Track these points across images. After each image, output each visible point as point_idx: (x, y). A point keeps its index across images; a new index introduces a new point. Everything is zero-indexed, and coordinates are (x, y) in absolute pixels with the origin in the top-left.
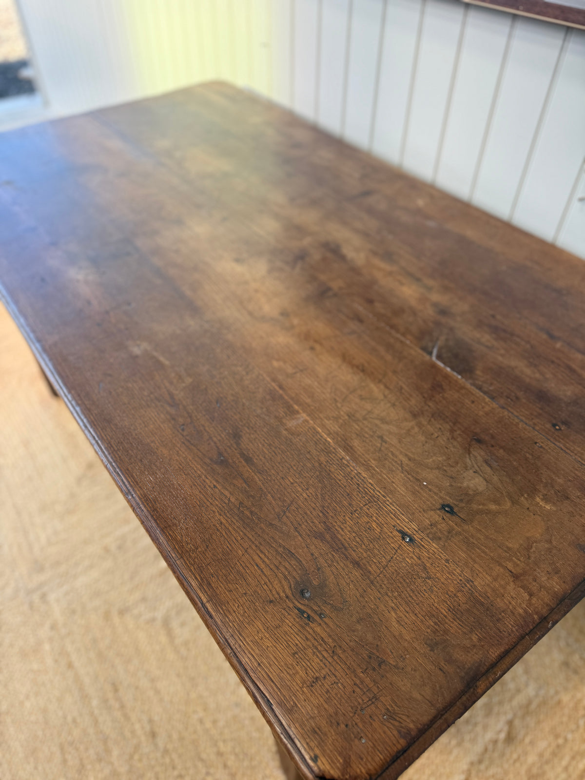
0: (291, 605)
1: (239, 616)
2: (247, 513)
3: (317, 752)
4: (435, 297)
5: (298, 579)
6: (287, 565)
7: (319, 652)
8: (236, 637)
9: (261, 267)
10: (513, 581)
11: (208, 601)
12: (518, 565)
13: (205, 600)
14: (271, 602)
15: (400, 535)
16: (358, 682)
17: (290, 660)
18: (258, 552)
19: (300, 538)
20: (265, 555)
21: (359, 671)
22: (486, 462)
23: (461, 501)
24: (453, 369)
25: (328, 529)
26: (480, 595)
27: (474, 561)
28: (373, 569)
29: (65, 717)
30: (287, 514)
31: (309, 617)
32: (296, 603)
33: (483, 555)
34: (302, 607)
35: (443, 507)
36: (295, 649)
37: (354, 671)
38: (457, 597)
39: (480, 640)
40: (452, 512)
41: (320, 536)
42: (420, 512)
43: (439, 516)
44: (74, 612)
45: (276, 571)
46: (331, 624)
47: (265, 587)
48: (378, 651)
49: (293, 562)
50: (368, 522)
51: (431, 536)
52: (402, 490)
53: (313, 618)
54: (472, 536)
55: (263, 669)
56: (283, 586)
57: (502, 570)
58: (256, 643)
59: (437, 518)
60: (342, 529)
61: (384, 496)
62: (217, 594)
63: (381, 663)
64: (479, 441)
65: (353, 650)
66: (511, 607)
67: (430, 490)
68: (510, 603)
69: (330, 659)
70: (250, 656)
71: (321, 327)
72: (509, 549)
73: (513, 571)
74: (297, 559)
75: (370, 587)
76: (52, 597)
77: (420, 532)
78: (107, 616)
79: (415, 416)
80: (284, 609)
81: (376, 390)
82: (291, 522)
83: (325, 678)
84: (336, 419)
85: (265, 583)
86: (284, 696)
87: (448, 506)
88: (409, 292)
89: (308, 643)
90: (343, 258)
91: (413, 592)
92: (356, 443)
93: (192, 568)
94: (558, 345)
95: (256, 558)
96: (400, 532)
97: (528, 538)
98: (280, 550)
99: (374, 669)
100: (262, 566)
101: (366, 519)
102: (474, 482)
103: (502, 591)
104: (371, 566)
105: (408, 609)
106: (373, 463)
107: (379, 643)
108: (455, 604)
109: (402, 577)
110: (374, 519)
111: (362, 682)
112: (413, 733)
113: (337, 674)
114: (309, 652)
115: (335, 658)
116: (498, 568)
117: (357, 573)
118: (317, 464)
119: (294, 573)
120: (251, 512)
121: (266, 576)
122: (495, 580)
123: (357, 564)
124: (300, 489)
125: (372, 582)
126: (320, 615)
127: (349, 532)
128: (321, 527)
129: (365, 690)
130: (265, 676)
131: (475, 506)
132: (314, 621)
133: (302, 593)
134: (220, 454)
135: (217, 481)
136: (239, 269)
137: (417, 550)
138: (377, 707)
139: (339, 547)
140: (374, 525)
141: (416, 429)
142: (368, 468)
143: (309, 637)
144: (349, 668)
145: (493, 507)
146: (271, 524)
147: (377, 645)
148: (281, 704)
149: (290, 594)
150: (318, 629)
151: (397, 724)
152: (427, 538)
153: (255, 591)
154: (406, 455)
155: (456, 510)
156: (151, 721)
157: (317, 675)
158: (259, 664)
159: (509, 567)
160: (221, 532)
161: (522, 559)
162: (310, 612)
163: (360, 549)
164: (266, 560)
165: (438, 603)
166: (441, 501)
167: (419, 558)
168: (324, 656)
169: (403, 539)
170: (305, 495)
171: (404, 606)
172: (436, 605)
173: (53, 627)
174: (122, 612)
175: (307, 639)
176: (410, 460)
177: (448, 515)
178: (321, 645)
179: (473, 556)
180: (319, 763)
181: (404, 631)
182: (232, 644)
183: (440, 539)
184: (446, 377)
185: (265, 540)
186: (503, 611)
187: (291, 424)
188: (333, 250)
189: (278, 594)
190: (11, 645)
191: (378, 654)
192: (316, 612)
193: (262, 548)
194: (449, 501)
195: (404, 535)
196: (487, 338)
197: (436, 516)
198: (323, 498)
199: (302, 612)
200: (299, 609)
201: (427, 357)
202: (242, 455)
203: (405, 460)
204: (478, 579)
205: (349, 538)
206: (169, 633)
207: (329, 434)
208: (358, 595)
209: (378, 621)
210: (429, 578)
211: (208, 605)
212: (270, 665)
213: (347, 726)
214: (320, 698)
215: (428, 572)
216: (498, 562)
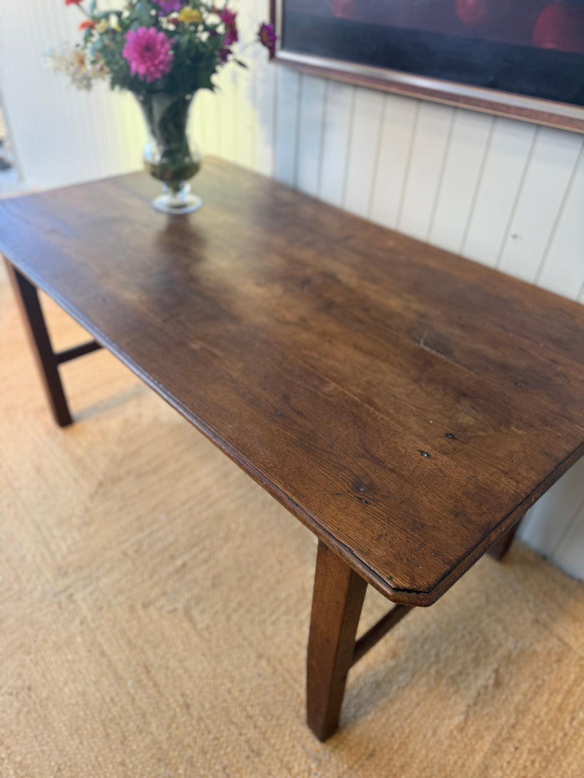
0: (352, 496)
1: (317, 503)
2: (307, 445)
3: (391, 575)
4: (415, 306)
5: (353, 481)
6: (343, 473)
7: (379, 521)
8: (318, 514)
9: (278, 289)
10: (504, 475)
11: (293, 496)
12: (505, 466)
13: (290, 495)
14: (337, 494)
15: (420, 453)
16: (410, 536)
17: (359, 526)
18: (321, 467)
19: (349, 458)
20: (326, 468)
21: (409, 530)
22: (473, 407)
23: (459, 431)
24: (438, 351)
25: (368, 452)
26: (483, 484)
27: (475, 465)
28: (405, 473)
29: (103, 698)
30: (336, 444)
31: (366, 502)
32: (355, 494)
33: (479, 461)
34: (360, 496)
35: (447, 435)
36: (361, 519)
37: (405, 530)
38: (467, 486)
39: (488, 509)
40: (453, 437)
41: (364, 456)
42: (431, 439)
43: (445, 440)
44: (101, 608)
45: (337, 477)
46: (382, 505)
47: (331, 486)
48: (419, 519)
49: (347, 472)
50: (395, 447)
51: (441, 452)
52: (416, 427)
53: (370, 503)
54: (471, 451)
55: (342, 532)
56: (344, 485)
57: (495, 469)
58: (333, 517)
59: (444, 442)
60: (377, 451)
61: (403, 431)
62: (298, 492)
63: (423, 525)
64: (465, 395)
65: (401, 519)
66: (505, 490)
67: (436, 426)
68: (504, 488)
69: (386, 524)
70: (331, 525)
71: (333, 327)
72: (498, 457)
73: (503, 469)
74: (348, 469)
75: (405, 484)
76: (78, 597)
77: (434, 451)
78: (132, 609)
79: (416, 381)
80: (348, 498)
81: (383, 366)
82: (340, 449)
83: (386, 535)
84: (358, 385)
85: (331, 484)
86: (361, 546)
87: (450, 434)
88: (394, 303)
89: (369, 516)
90: (339, 282)
91: (436, 485)
92: (376, 400)
93: (276, 477)
94: (511, 335)
95: (320, 470)
96: (420, 451)
97: (510, 451)
98: (337, 465)
99: (419, 529)
100: (326, 474)
101: (393, 445)
102: (466, 419)
103: (498, 481)
104: (403, 471)
105: (434, 495)
106: (392, 411)
107: (419, 514)
108: (467, 490)
109: (427, 477)
110: (400, 444)
111: (412, 536)
112: (454, 562)
113: (394, 532)
114: (372, 521)
115: (391, 523)
116: (492, 468)
117: (393, 476)
118: (350, 414)
119: (350, 478)
120: (310, 444)
121: (330, 480)
122: (492, 475)
123: (393, 471)
124: (341, 429)
125: (406, 480)
126: (374, 500)
127: (383, 452)
128: (362, 451)
129: (416, 540)
130: (345, 535)
131: (469, 434)
132: (370, 504)
133: (358, 488)
134: (276, 410)
135: (279, 427)
136: (261, 291)
137: (434, 461)
138: (426, 549)
139: (379, 462)
140: (400, 448)
141: (418, 390)
142: (388, 414)
143: (369, 512)
144: (401, 529)
145: (482, 434)
146: (325, 451)
147: (418, 516)
148: (360, 551)
149: (350, 490)
150: (375, 508)
151: (441, 557)
152: (439, 454)
153: (325, 489)
154: (414, 406)
155: (456, 436)
156: (183, 695)
157: (380, 533)
158: (339, 529)
159: (499, 468)
160: (291, 457)
161: (508, 463)
162: (366, 499)
163: (393, 462)
164: (328, 471)
165: (455, 490)
166: (444, 432)
167: (436, 465)
168: (382, 523)
169: (422, 455)
170: (346, 432)
171: (431, 493)
172: (453, 491)
173: (82, 623)
174: (145, 606)
175: (368, 514)
176: (418, 408)
177: (451, 439)
178: (379, 517)
179: (473, 463)
180: (394, 580)
181: (434, 507)
182: (316, 520)
183: (448, 454)
184: (433, 357)
185: (324, 460)
186: (500, 493)
187: (326, 389)
188: (331, 278)
189: (342, 490)
190: (45, 641)
191: (419, 521)
192: (370, 499)
193: (323, 464)
194: (451, 431)
195: (422, 453)
196: (458, 331)
197: (443, 441)
198: (360, 434)
199: (361, 499)
200: (358, 498)
201: (417, 345)
202: (294, 410)
203: (414, 409)
204: (480, 476)
205: (384, 456)
206: (191, 619)
207: (355, 395)
208: (398, 488)
209: (415, 502)
210: (446, 476)
211: (294, 498)
212: (347, 529)
213: (408, 560)
214: (386, 546)
215: (444, 473)
216: (491, 465)
